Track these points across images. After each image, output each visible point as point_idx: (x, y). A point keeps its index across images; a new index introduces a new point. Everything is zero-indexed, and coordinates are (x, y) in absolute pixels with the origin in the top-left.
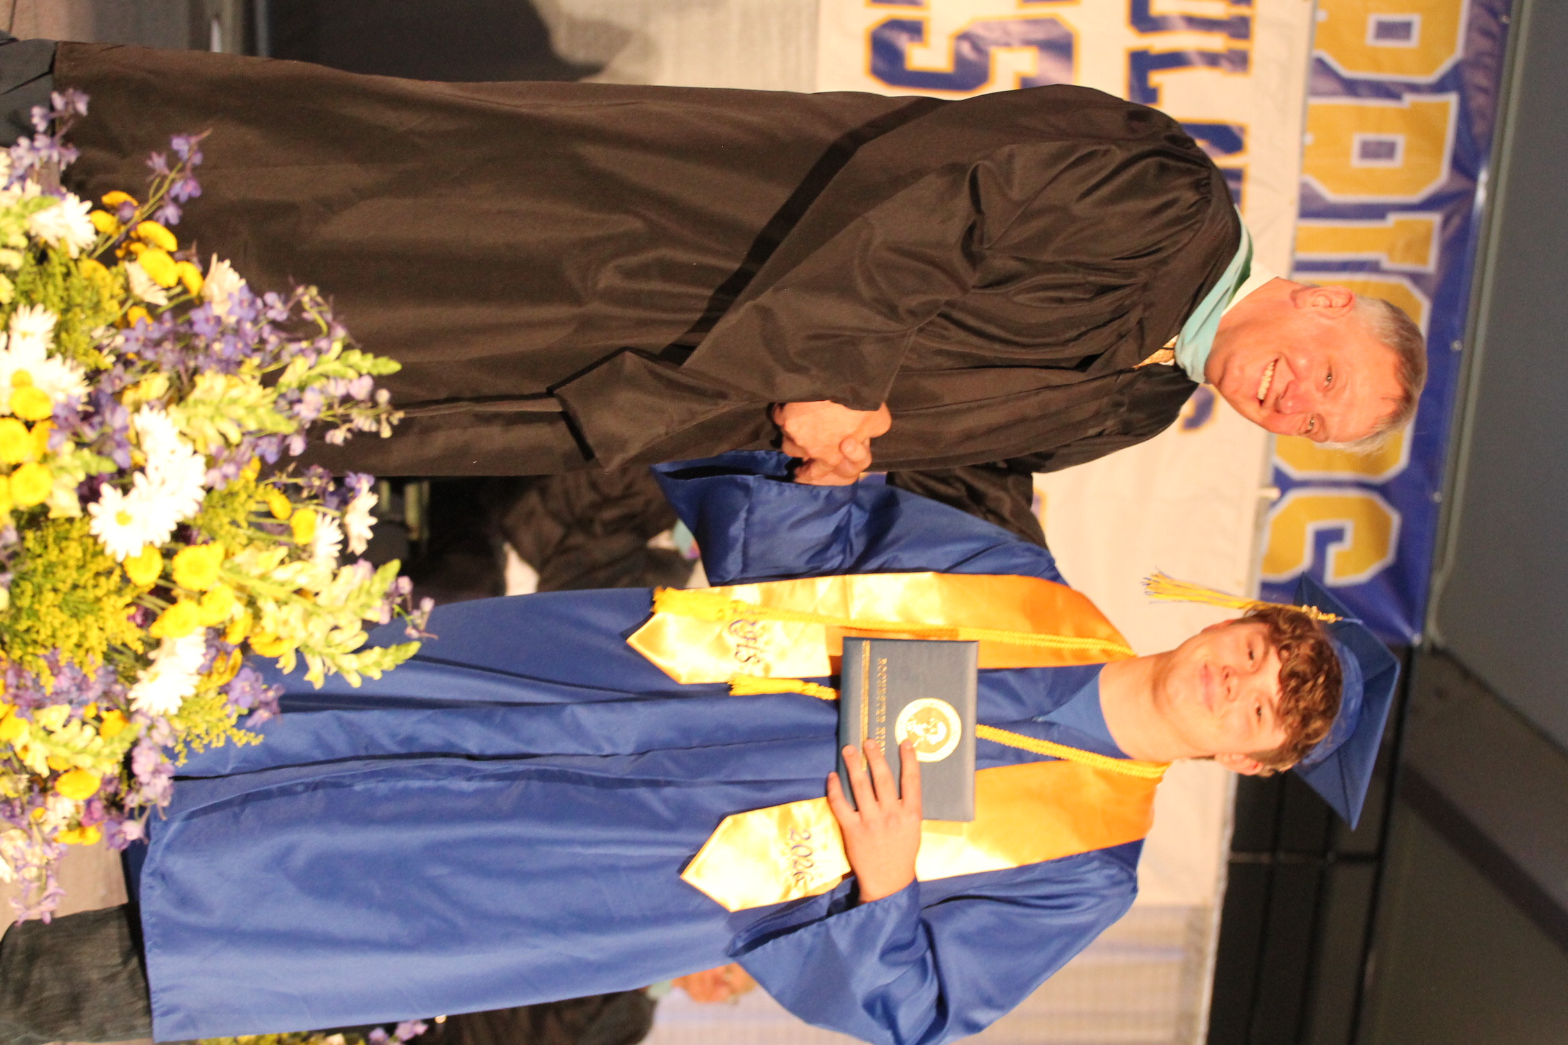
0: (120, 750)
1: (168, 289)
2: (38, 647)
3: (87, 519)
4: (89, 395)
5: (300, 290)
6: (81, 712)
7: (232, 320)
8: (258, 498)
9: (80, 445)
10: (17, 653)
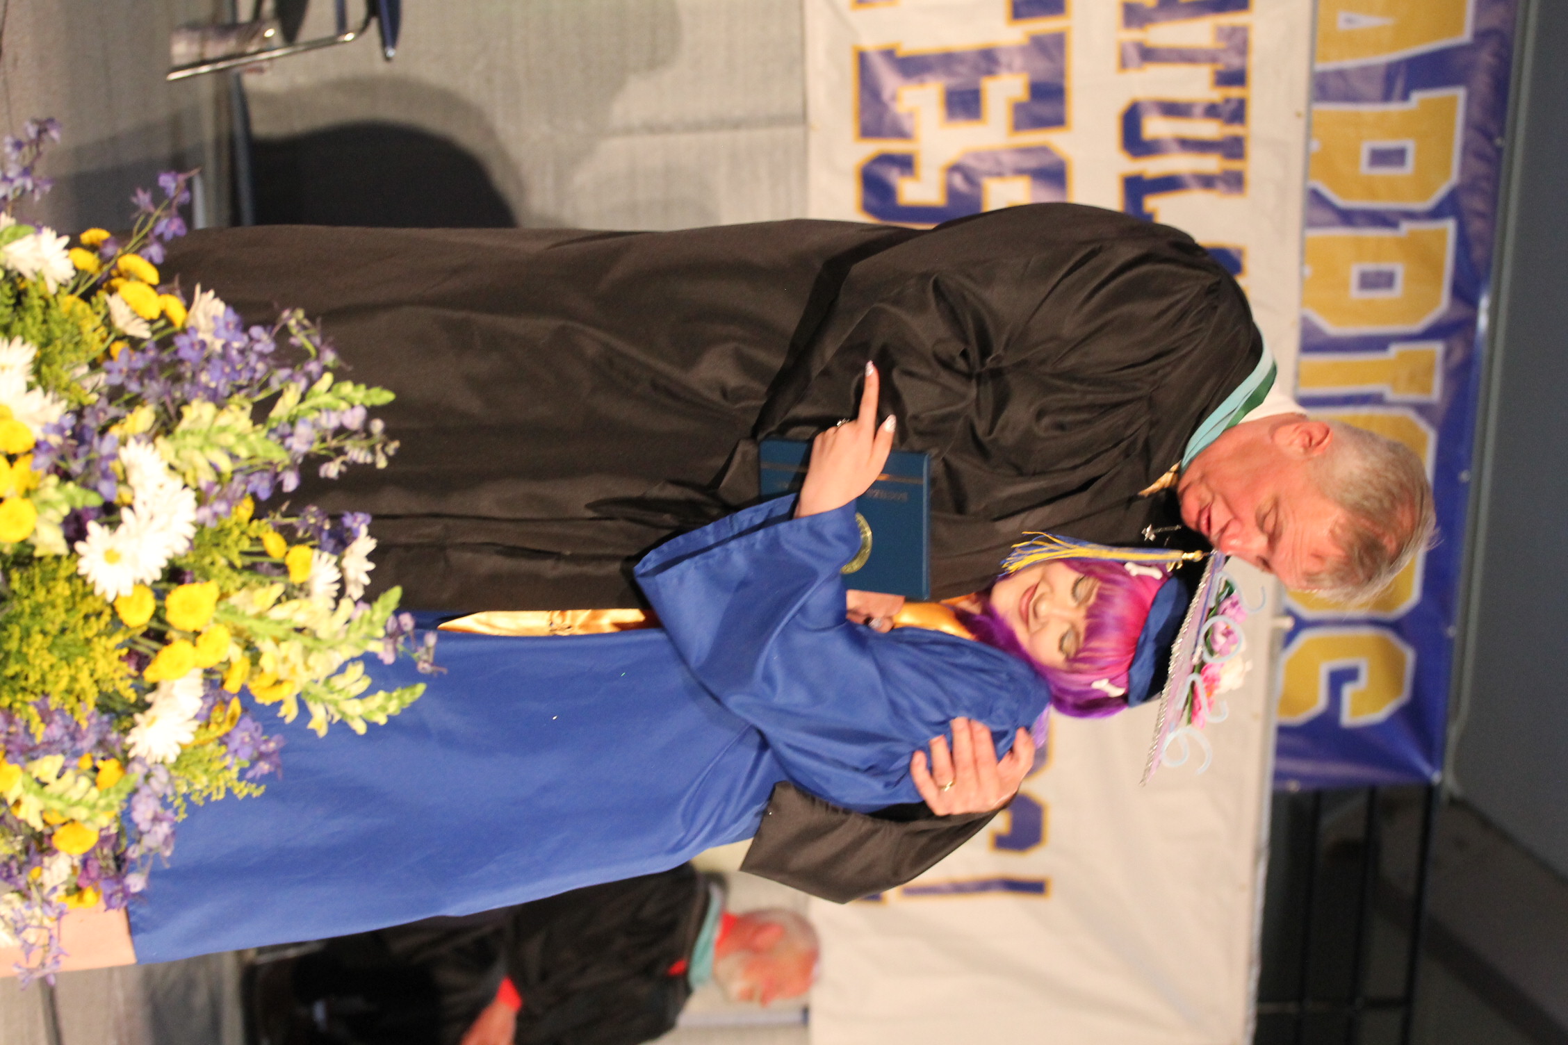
0: (117, 800)
1: (151, 322)
2: (27, 693)
3: (74, 556)
4: (73, 429)
5: (286, 314)
6: (75, 762)
7: (218, 345)
8: (253, 535)
9: (65, 476)
10: (6, 701)
